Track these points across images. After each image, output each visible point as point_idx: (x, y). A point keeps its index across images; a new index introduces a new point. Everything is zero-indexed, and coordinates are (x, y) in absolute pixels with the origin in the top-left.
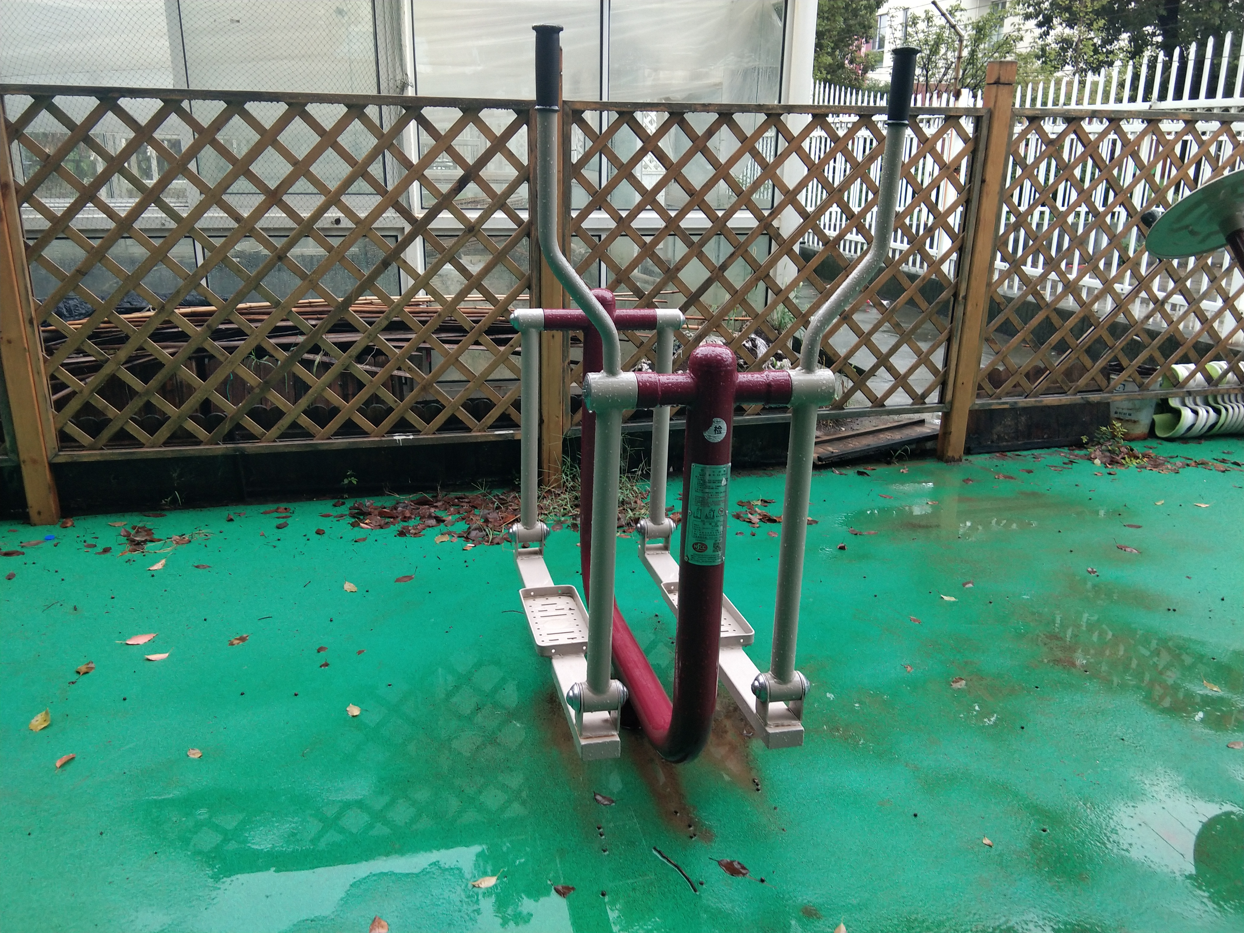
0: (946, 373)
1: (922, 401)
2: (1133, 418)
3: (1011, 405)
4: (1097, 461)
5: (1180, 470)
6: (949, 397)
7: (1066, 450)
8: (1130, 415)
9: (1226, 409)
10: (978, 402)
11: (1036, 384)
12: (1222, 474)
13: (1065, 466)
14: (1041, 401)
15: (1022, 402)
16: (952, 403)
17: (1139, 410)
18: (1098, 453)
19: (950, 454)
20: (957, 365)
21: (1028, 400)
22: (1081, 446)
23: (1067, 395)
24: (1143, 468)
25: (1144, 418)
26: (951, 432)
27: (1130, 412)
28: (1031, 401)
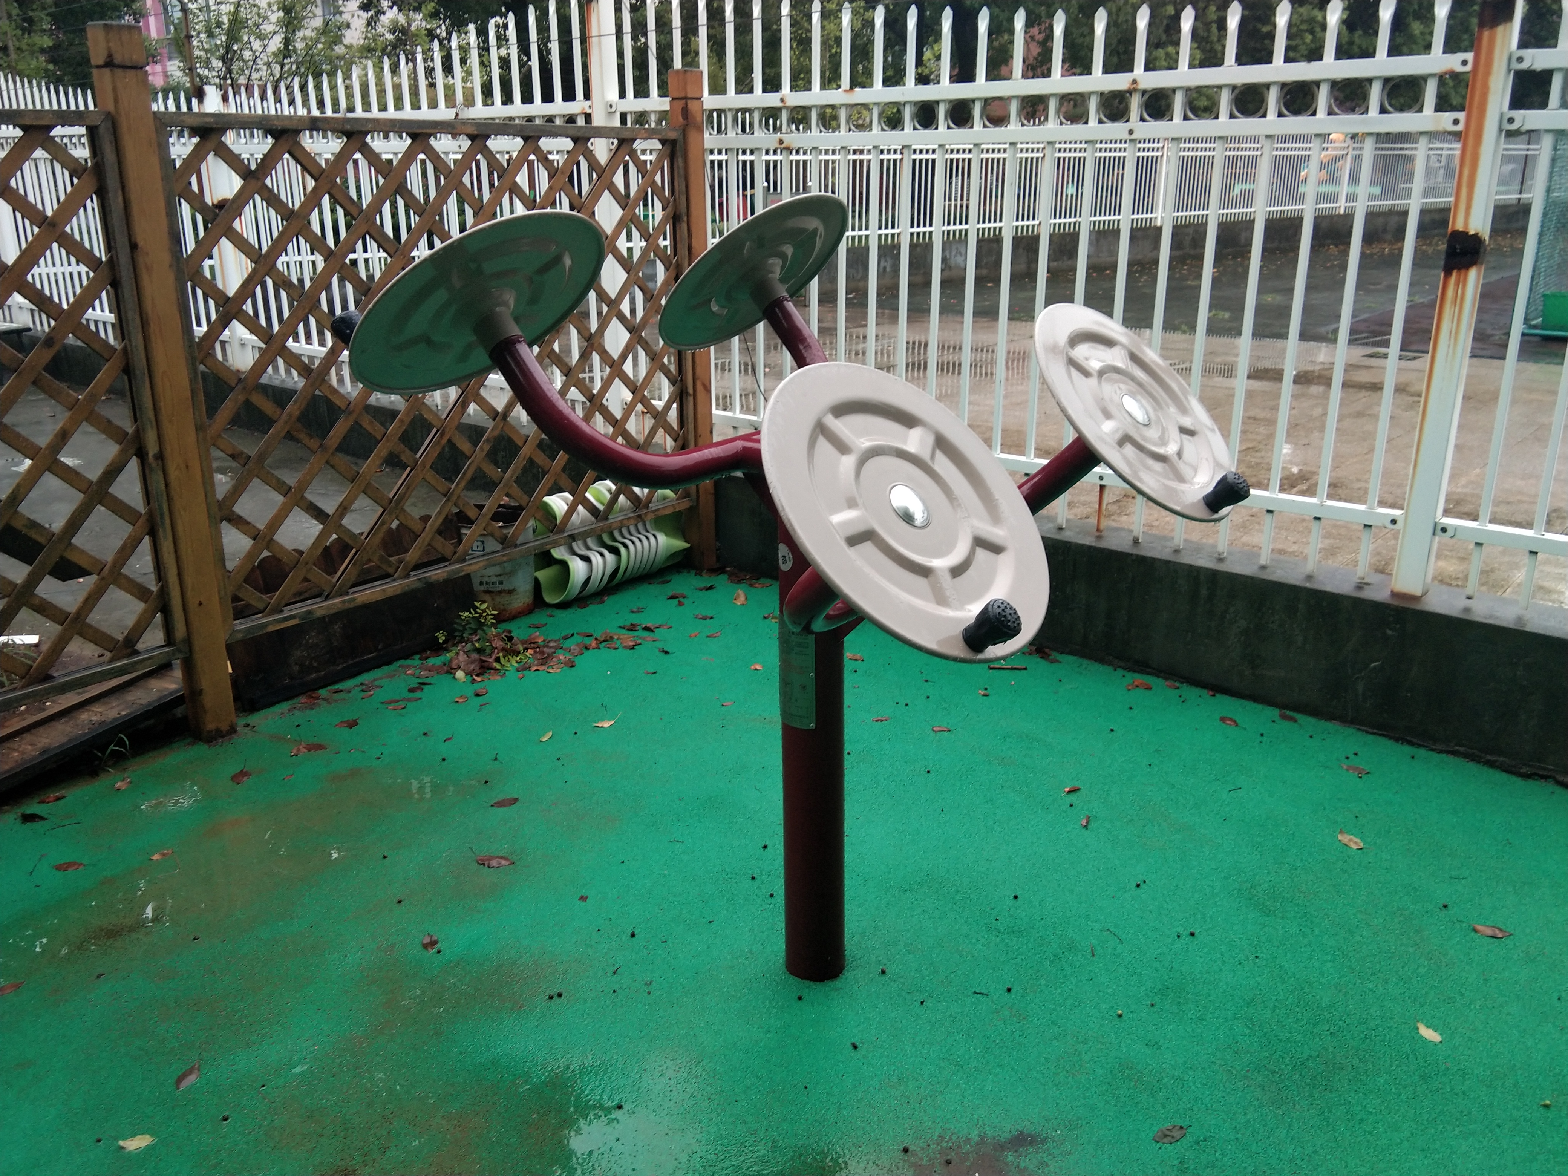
0: (164, 592)
1: (129, 651)
2: (506, 586)
3: (301, 618)
4: (460, 674)
5: (578, 660)
6: (180, 631)
7: (416, 661)
8: (501, 583)
9: (626, 546)
10: (241, 625)
11: (339, 573)
12: (632, 651)
13: (411, 695)
14: (354, 600)
15: (320, 607)
16: (188, 640)
17: (511, 574)
18: (462, 657)
19: (210, 726)
20: (180, 575)
21: (330, 602)
22: (438, 649)
23: (394, 580)
24: (525, 669)
25: (522, 585)
26: (201, 690)
27: (500, 579)
28: (336, 603)
